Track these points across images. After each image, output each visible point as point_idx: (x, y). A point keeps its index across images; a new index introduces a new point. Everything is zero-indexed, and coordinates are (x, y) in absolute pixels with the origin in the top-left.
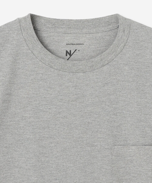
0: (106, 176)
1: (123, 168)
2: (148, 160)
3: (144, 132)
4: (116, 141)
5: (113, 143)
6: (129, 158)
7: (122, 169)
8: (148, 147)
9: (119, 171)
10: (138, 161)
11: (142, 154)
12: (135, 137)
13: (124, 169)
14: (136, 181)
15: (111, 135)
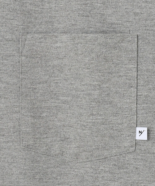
0: (7, 98)
1: (43, 83)
2: (92, 63)
3: (88, 5)
4: (29, 25)
5: (23, 29)
6: (56, 62)
7: (41, 85)
8: (92, 35)
9: (35, 89)
10: (73, 67)
11: (80, 52)
12: (69, 14)
13: (45, 85)
14: (69, 111)
15: (19, 12)
